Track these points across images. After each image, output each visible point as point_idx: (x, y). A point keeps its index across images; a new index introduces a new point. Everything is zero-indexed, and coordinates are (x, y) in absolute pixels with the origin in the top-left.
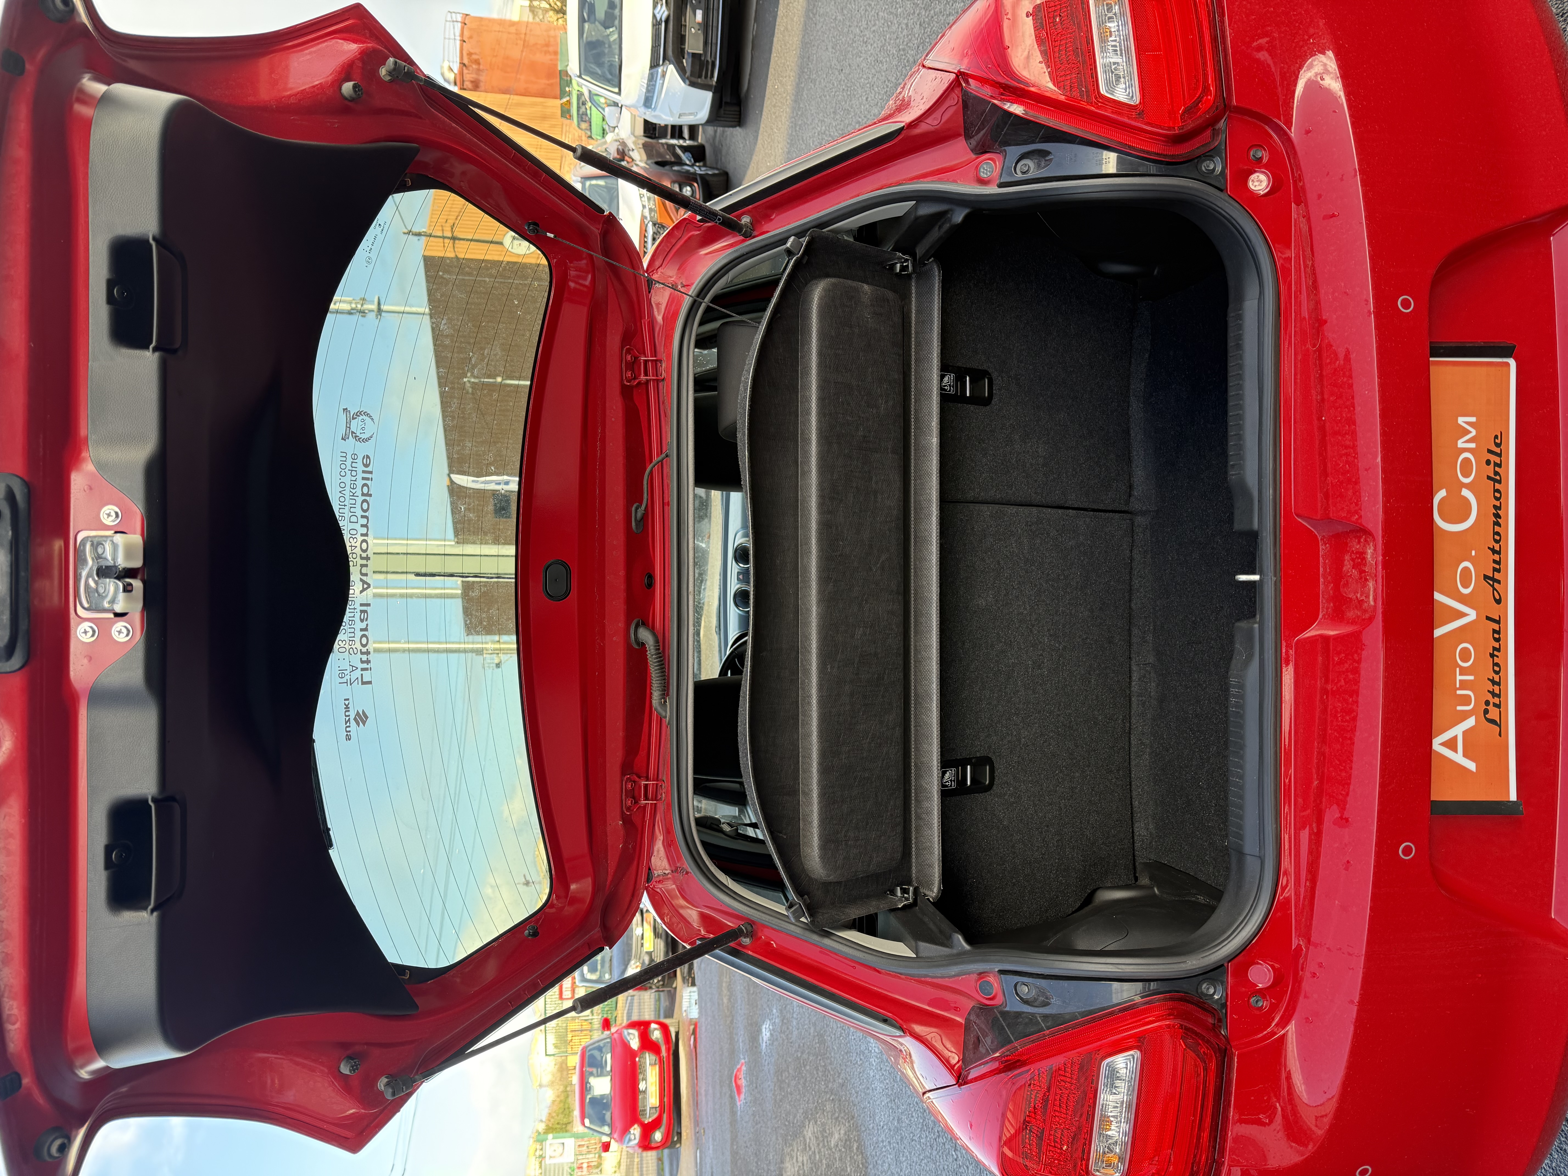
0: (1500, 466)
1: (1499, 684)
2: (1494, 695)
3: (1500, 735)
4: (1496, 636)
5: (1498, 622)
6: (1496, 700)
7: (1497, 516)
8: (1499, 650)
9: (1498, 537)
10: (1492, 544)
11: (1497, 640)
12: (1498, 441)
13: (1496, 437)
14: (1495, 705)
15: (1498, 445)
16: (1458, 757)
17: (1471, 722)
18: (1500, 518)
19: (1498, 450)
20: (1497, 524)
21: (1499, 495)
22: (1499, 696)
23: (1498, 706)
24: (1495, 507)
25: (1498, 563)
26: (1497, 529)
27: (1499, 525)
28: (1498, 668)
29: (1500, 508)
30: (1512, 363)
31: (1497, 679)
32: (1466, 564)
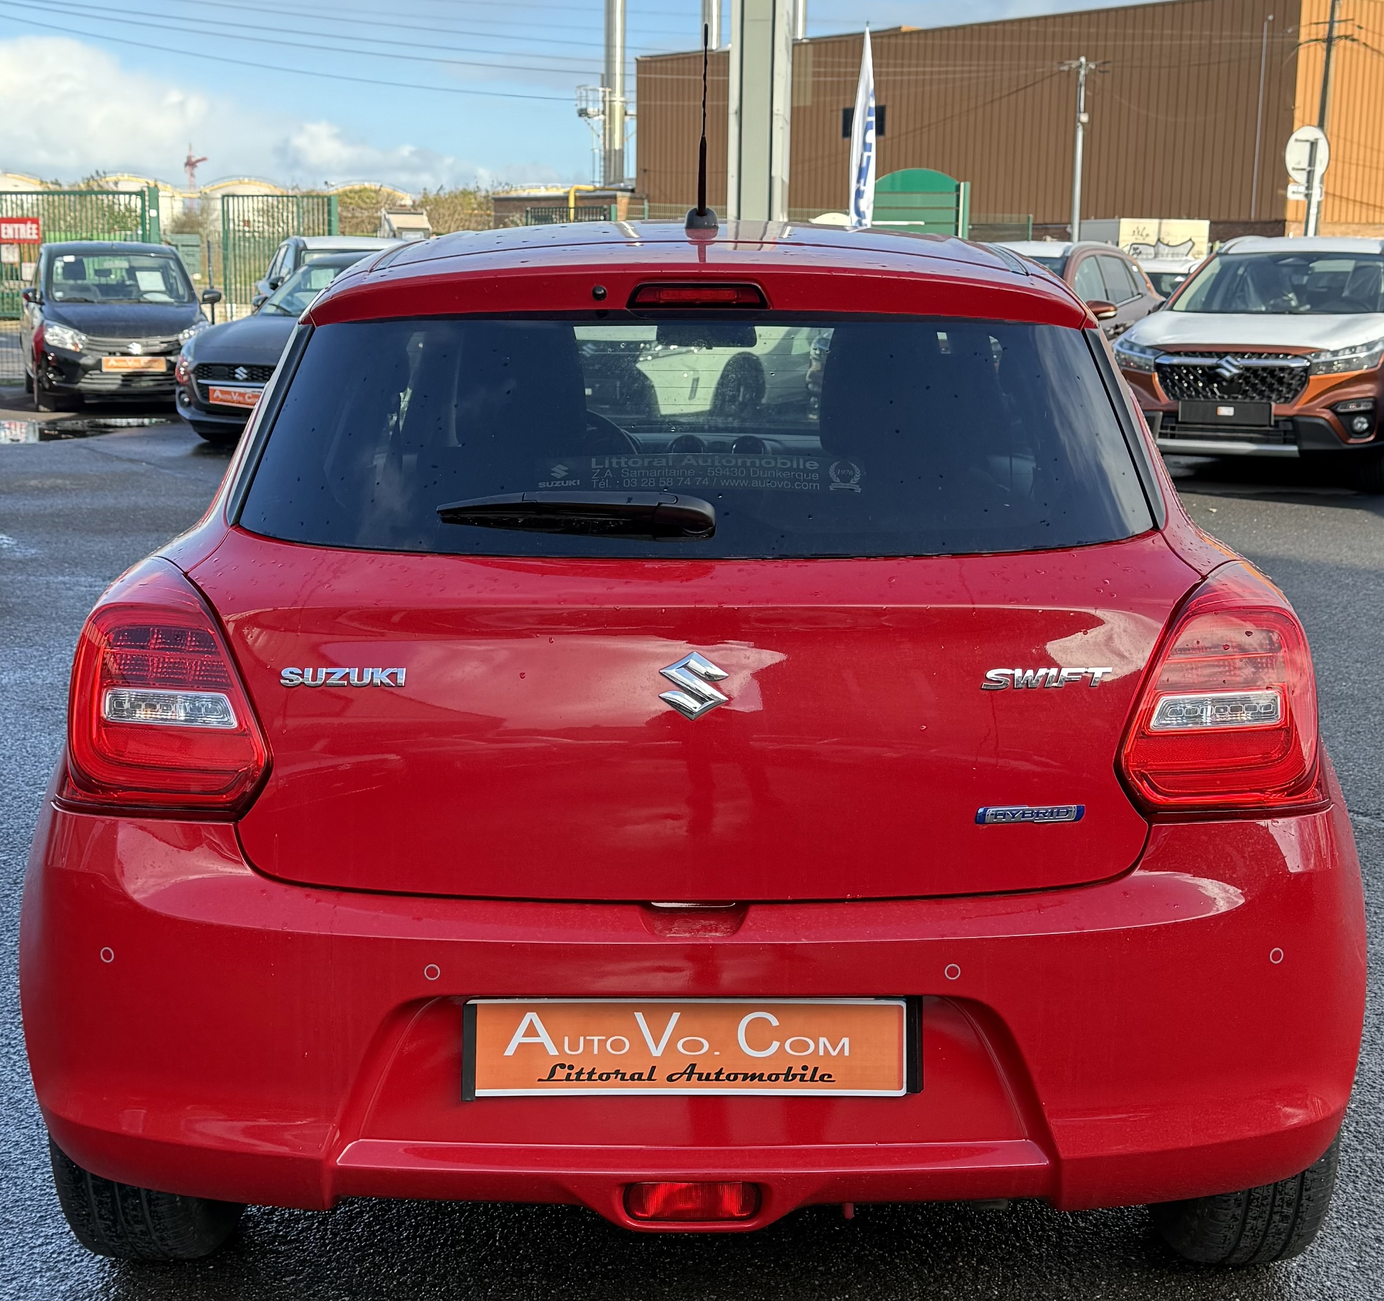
0: (802, 1080)
1: (589, 1079)
2: (580, 1073)
3: (539, 1080)
4: (636, 1077)
5: (650, 1079)
6: (573, 1077)
7: (753, 1077)
8: (622, 1079)
9: (732, 1078)
10: (726, 1072)
11: (632, 1078)
12: (826, 1078)
13: (830, 1076)
14: (569, 1075)
15: (822, 1078)
16: (518, 1038)
17: (553, 1051)
18: (751, 1080)
19: (817, 1078)
20: (746, 1077)
21: (773, 1078)
22: (578, 1079)
23: (568, 1078)
24: (762, 1074)
25: (707, 1079)
26: (741, 1077)
27: (744, 1080)
28: (605, 1077)
29: (761, 1080)
30: (902, 1092)
31: (595, 1077)
32: (706, 1046)
